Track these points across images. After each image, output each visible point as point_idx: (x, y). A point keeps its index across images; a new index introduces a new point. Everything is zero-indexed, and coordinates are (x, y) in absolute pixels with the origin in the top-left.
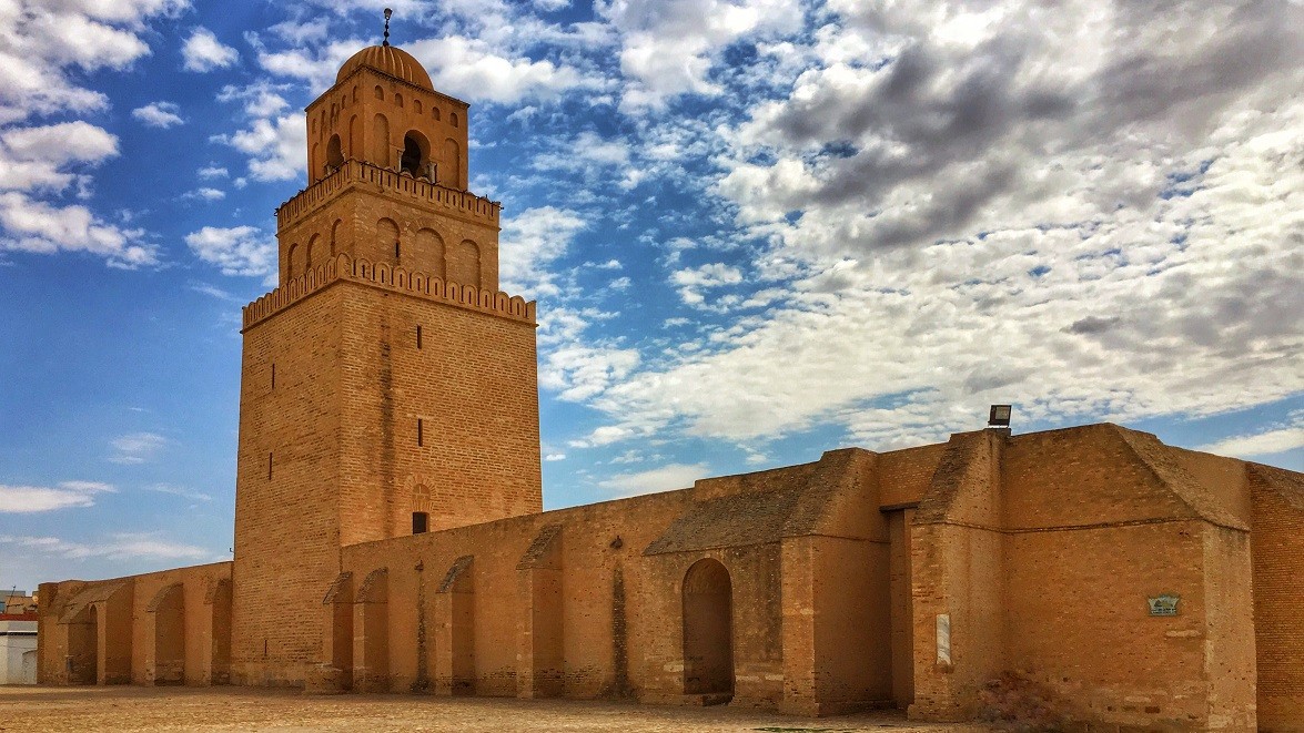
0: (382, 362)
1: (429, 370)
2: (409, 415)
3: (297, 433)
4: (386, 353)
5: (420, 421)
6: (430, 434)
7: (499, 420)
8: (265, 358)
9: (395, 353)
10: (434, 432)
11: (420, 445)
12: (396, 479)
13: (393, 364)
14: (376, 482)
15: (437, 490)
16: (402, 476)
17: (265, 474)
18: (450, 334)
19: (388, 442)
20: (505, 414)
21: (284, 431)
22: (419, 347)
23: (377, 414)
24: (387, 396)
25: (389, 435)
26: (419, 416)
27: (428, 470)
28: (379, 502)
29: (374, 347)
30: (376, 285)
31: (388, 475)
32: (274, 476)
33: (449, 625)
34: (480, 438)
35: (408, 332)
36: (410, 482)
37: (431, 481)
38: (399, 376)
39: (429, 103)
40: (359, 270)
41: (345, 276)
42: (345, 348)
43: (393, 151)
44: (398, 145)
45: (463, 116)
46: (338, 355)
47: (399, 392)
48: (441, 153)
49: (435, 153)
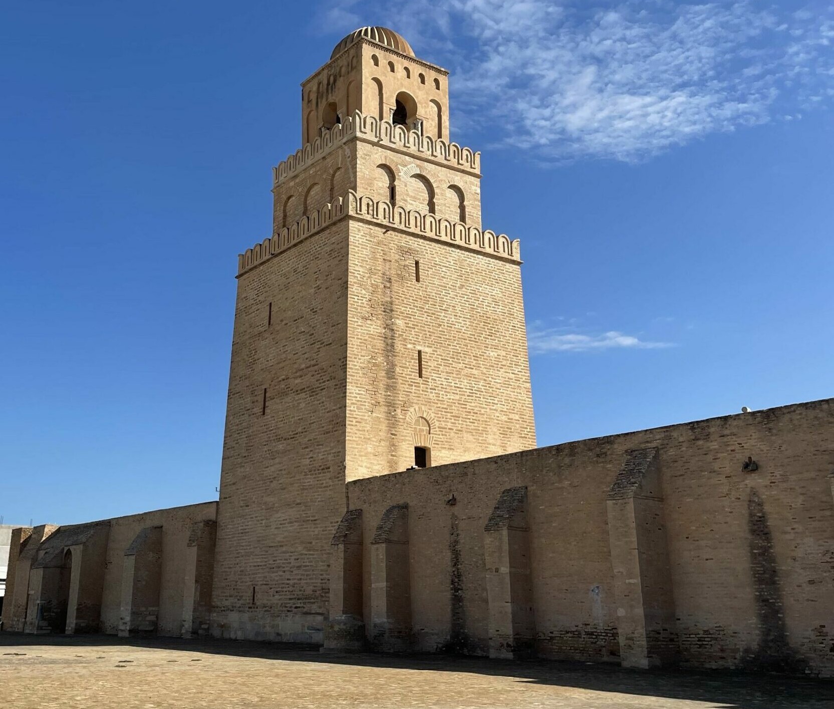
0: (384, 293)
1: (427, 302)
2: (409, 346)
3: (296, 366)
4: (388, 285)
5: (420, 352)
6: (430, 365)
7: (492, 354)
8: (261, 298)
9: (395, 287)
10: (433, 364)
11: (420, 376)
12: (399, 411)
13: (394, 296)
14: (380, 413)
15: (437, 424)
16: (405, 407)
17: (258, 410)
18: (444, 269)
19: (391, 373)
20: (496, 348)
21: (281, 365)
22: (418, 280)
23: (380, 344)
24: (390, 327)
25: (393, 365)
26: (419, 348)
27: (429, 402)
28: (383, 434)
29: (377, 279)
30: (379, 221)
31: (391, 405)
32: (267, 411)
33: (505, 569)
34: (474, 372)
35: (407, 266)
36: (412, 414)
37: (431, 415)
38: (399, 308)
39: (416, 69)
40: (364, 208)
41: (351, 213)
42: (351, 279)
43: (386, 108)
44: (391, 104)
45: (444, 81)
46: (345, 286)
47: (400, 323)
48: (426, 112)
49: (421, 112)
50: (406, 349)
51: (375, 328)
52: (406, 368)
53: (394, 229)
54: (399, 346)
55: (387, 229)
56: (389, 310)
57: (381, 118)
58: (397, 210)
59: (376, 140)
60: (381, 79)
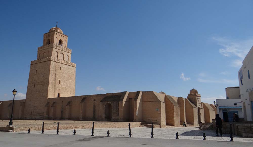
0: (55, 72)
1: (61, 73)
3: (40, 81)
4: (56, 70)
6: (61, 82)
7: (70, 80)
8: (35, 69)
11: (59, 84)
12: (56, 89)
13: (57, 72)
14: (53, 89)
18: (64, 68)
19: (55, 83)
21: (38, 80)
22: (60, 70)
23: (54, 79)
26: (60, 80)
27: (60, 87)
28: (53, 92)
29: (54, 70)
30: (55, 61)
32: (35, 87)
34: (67, 83)
35: (59, 68)
36: (58, 89)
37: (60, 89)
39: (63, 36)
40: (53, 59)
41: (51, 60)
42: (50, 70)
43: (58, 42)
44: (59, 41)
45: (67, 38)
46: (49, 71)
47: (57, 76)
48: (64, 42)
49: (63, 42)
50: (57, 80)
51: (53, 77)
52: (57, 83)
53: (58, 62)
54: (57, 79)
55: (57, 62)
56: (56, 74)
57: (57, 44)
58: (58, 59)
59: (56, 48)
60: (57, 37)
